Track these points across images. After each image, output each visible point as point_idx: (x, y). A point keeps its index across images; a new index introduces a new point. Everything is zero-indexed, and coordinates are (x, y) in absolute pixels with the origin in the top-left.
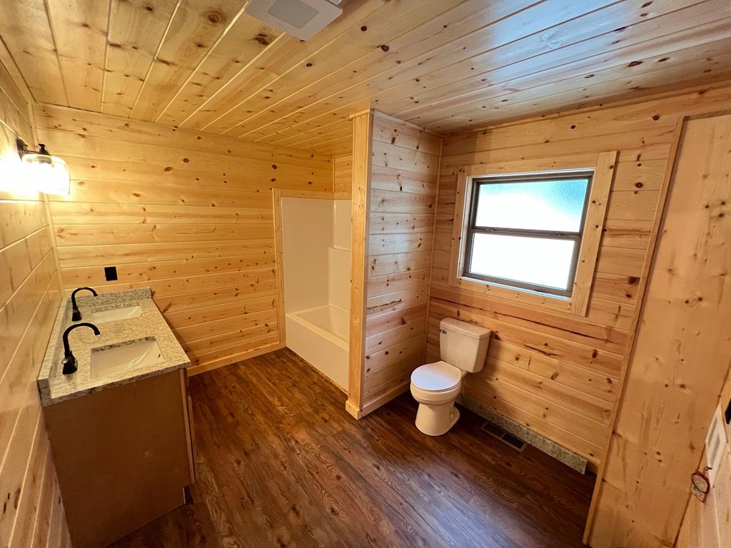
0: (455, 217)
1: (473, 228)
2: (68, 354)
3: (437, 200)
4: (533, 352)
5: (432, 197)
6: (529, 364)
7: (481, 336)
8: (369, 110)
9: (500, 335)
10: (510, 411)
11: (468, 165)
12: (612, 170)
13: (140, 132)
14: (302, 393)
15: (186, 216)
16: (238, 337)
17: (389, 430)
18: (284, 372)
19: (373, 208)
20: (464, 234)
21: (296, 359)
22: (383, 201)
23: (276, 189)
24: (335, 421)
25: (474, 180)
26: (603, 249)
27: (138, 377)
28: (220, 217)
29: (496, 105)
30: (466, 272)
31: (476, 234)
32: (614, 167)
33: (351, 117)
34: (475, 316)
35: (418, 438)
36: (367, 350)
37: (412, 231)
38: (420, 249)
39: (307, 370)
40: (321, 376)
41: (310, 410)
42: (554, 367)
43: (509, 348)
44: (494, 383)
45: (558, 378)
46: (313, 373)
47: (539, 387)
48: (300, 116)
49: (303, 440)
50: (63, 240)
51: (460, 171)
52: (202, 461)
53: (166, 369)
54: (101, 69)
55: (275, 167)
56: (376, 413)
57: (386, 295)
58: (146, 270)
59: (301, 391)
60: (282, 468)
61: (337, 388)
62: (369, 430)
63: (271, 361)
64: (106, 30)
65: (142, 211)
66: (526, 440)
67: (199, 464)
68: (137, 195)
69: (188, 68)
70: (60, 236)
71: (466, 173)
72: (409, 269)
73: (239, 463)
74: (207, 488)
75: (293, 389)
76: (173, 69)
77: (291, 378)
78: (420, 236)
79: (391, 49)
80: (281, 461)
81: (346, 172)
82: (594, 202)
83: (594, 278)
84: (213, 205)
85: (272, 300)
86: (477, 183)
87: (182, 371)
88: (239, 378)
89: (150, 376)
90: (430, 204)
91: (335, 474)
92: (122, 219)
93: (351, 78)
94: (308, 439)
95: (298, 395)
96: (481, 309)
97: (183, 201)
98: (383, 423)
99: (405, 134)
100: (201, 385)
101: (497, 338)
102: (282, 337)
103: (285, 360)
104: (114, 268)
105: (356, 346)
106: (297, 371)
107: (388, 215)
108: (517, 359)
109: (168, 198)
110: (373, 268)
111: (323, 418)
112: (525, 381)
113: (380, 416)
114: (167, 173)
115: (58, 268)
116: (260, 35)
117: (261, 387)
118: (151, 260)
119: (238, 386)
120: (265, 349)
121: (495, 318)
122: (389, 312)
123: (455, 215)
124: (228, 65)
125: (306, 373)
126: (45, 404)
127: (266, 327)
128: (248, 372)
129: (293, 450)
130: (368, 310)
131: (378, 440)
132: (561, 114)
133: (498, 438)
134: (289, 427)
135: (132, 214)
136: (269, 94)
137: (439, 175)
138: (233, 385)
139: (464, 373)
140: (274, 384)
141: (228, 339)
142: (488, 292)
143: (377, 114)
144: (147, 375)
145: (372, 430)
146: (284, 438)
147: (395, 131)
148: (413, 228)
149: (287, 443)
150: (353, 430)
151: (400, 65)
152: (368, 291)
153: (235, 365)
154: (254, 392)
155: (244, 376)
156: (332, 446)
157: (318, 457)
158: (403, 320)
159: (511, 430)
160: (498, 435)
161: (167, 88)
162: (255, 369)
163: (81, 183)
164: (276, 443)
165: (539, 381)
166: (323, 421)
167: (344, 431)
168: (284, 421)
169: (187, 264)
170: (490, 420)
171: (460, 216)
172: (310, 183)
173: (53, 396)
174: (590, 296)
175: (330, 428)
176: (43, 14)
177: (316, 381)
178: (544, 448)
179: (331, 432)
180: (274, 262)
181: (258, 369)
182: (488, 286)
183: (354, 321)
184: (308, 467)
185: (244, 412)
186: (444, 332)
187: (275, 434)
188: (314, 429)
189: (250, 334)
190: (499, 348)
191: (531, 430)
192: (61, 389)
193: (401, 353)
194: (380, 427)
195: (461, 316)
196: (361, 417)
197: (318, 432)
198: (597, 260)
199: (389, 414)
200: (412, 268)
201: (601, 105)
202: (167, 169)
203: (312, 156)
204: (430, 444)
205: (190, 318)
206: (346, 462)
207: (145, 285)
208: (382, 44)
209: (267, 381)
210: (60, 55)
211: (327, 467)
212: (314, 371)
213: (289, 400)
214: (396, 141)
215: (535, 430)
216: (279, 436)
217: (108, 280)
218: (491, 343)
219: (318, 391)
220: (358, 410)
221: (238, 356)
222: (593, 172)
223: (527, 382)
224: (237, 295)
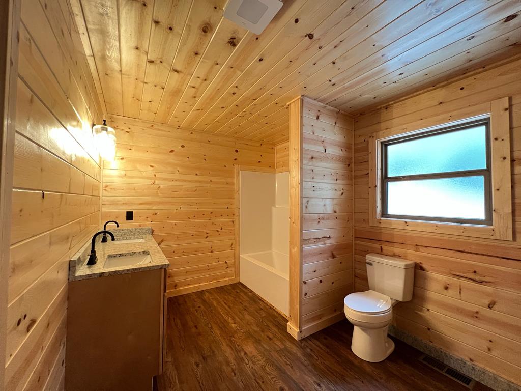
0: (370, 171)
1: (385, 179)
2: (93, 251)
3: (353, 161)
4: (463, 281)
5: (350, 159)
6: (460, 292)
7: (406, 265)
8: (300, 96)
9: (424, 266)
10: (448, 344)
11: (376, 132)
12: (507, 112)
13: (159, 130)
14: (251, 316)
15: (179, 180)
16: (205, 269)
17: (327, 352)
18: (237, 299)
19: (305, 162)
20: (378, 183)
21: (247, 291)
22: (312, 158)
23: (237, 165)
24: (278, 339)
25: (382, 143)
26: (516, 177)
27: (133, 269)
28: (200, 182)
29: (395, 80)
30: (384, 213)
31: (389, 183)
32: (510, 109)
33: (288, 104)
34: (397, 250)
35: (356, 362)
36: (304, 275)
37: (335, 182)
38: (342, 197)
39: (255, 299)
40: (266, 303)
41: (256, 329)
42: (488, 294)
43: (436, 279)
44: (425, 314)
45: (496, 307)
46: (260, 301)
47: (476, 317)
48: (254, 108)
49: (251, 353)
50: (106, 193)
51: (370, 137)
52: (170, 360)
53: (153, 266)
54: (142, 82)
55: (237, 151)
56: (314, 336)
57: (318, 231)
58: (151, 215)
59: (250, 314)
60: (233, 374)
61: (279, 314)
62: (309, 350)
63: (228, 291)
64: (147, 51)
65: (154, 176)
66: (473, 377)
67: (167, 362)
68: (152, 167)
69: (189, 74)
70: (105, 190)
71: (375, 138)
72: (335, 212)
73: (198, 365)
74: (171, 383)
75: (243, 311)
76: (181, 75)
77: (242, 304)
78: (342, 187)
79: (315, 37)
80: (232, 368)
81: (285, 153)
82: (496, 139)
83: (513, 204)
84: (196, 175)
85: (231, 243)
86: (385, 145)
87: (163, 270)
88: (204, 301)
89: (141, 270)
90: (348, 164)
91: (279, 386)
92: (142, 181)
93: (287, 67)
94: (255, 353)
95: (248, 317)
96: (402, 244)
97: (178, 171)
98: (321, 346)
99: (326, 114)
100: (176, 304)
101: (422, 269)
102: (237, 274)
103: (238, 291)
104: (132, 212)
105: (295, 271)
106: (247, 299)
107: (317, 168)
108: (446, 288)
109: (170, 169)
110: (307, 207)
111: (268, 337)
112: (460, 311)
113: (317, 339)
114: (171, 153)
115: (100, 210)
116: (231, 38)
117: (219, 309)
118: (154, 208)
119: (202, 307)
120: (224, 282)
121: (418, 250)
122: (320, 246)
123: (370, 169)
124: (212, 67)
125: (254, 301)
126: (70, 279)
127: (226, 265)
128: (210, 297)
129: (242, 360)
130: (304, 241)
131: (317, 360)
132: (449, 81)
133: (441, 372)
134: (240, 340)
135: (147, 178)
136: (235, 90)
137: (353, 143)
138: (199, 306)
139: (394, 301)
140: (229, 307)
141: (198, 271)
142: (407, 228)
143: (306, 99)
144: (140, 269)
145: (311, 350)
146: (235, 348)
147: (319, 111)
148: (337, 180)
149: (237, 353)
150: (294, 349)
151: (322, 50)
152: (304, 226)
153: (202, 292)
154: (214, 311)
155: (207, 300)
156: (275, 360)
157: (264, 369)
158: (333, 254)
159: (453, 365)
160: (440, 369)
161: (176, 93)
162: (216, 295)
163: (122, 159)
164: (229, 353)
165: (475, 311)
166: (268, 338)
167: (286, 349)
168: (236, 335)
169: (176, 213)
170: (427, 352)
171: (374, 170)
172: (259, 162)
173: (77, 275)
174: (514, 221)
175: (274, 344)
176: (117, 43)
177: (261, 307)
178: (498, 387)
179: (275, 348)
180: (234, 215)
181: (218, 296)
182: (406, 222)
183: (293, 251)
184: (254, 376)
185: (205, 325)
186: (371, 264)
187: (228, 345)
188: (259, 343)
189: (215, 268)
190: (425, 278)
191: (476, 366)
192: (83, 271)
193: (333, 283)
194: (318, 348)
195: (384, 251)
196: (300, 339)
197: (263, 347)
198: (513, 187)
199: (325, 339)
200: (338, 211)
201: (484, 68)
202: (172, 151)
203: (261, 145)
204: (369, 369)
205: (174, 252)
206: (288, 375)
207: (149, 225)
208: (309, 33)
209: (224, 305)
210: (124, 74)
211: (271, 378)
212: (261, 299)
213: (241, 320)
214: (319, 117)
215: (482, 366)
216: (231, 347)
217: (127, 220)
218: (416, 274)
219: (264, 315)
220: (298, 331)
221: (204, 285)
222: (489, 118)
223: (461, 312)
224: (206, 237)
